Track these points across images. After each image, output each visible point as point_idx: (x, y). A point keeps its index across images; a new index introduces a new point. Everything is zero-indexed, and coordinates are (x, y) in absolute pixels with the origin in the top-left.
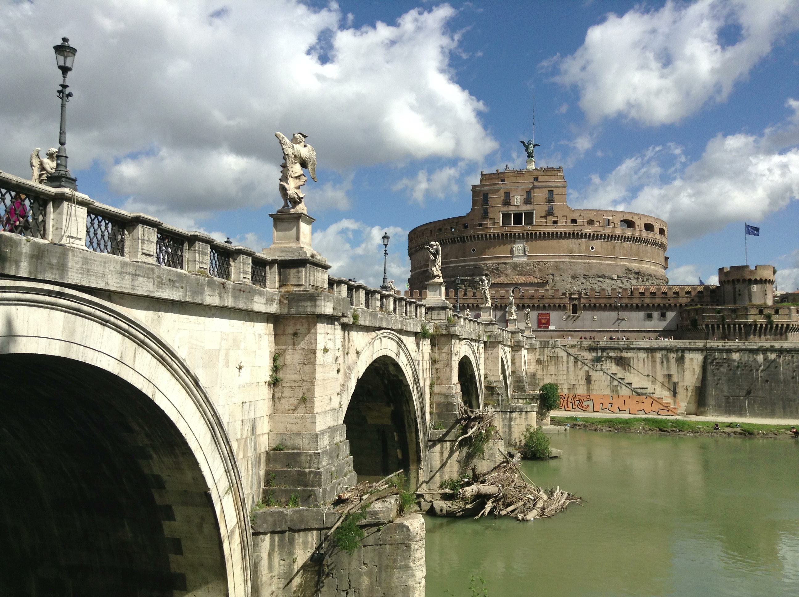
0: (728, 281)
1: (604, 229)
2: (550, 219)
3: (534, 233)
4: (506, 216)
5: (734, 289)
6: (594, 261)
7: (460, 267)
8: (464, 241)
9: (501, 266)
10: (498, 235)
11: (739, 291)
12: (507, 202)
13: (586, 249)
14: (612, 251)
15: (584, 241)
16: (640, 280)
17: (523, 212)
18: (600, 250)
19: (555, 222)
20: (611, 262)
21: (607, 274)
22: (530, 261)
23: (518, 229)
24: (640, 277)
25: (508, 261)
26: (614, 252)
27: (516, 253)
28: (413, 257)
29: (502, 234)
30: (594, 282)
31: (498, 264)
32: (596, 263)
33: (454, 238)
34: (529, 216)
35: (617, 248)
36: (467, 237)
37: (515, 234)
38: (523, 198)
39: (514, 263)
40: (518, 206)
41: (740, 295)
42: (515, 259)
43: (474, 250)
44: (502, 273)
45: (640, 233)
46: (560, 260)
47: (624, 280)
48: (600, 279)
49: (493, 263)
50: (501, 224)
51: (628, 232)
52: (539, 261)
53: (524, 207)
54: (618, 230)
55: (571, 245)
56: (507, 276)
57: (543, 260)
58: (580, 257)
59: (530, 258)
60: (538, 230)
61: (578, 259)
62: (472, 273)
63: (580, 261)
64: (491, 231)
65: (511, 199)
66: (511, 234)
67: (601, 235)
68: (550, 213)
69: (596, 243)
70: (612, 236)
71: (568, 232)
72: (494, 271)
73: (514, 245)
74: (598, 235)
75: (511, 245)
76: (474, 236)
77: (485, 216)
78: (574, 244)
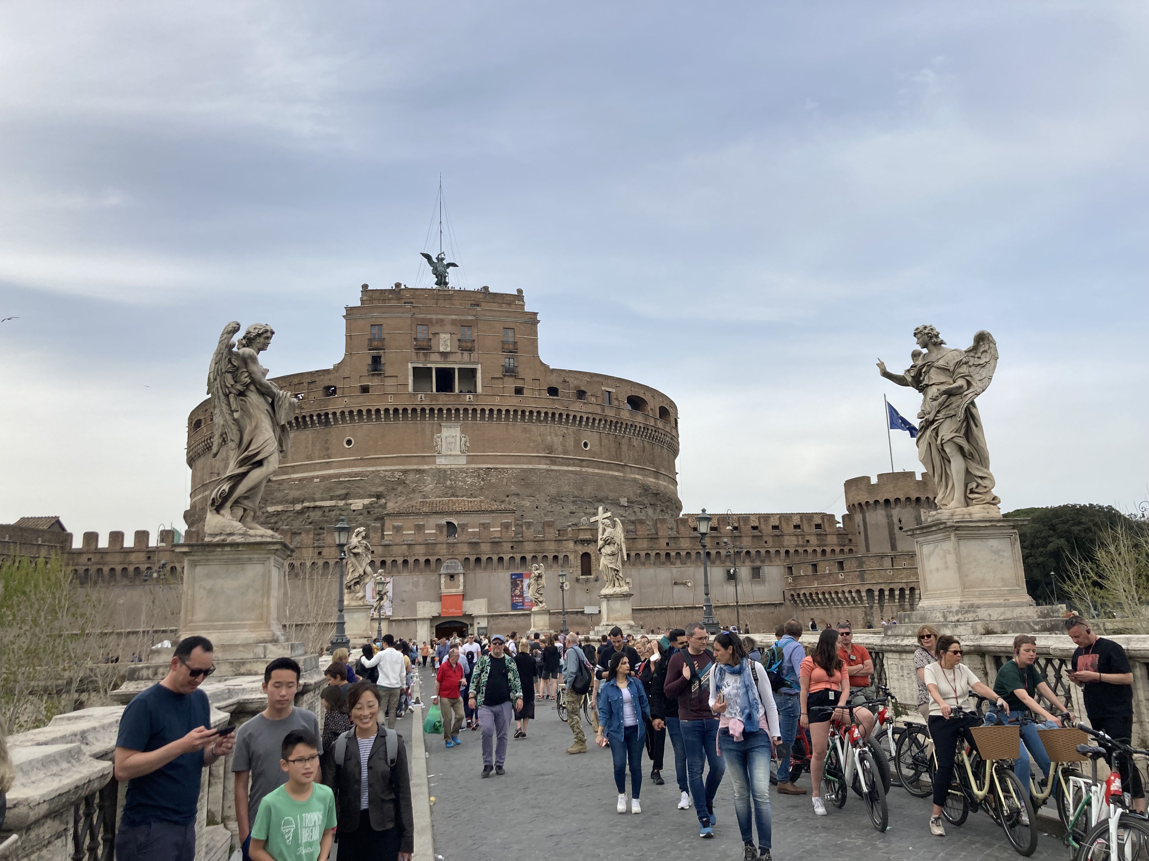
1: (603, 410)
2: (511, 384)
3: (479, 409)
4: (421, 374)
5: (889, 517)
6: (590, 470)
7: (316, 480)
8: (327, 423)
9: (411, 477)
10: (405, 410)
11: (900, 521)
12: (424, 349)
13: (575, 446)
14: (616, 451)
15: (571, 429)
16: (658, 510)
17: (456, 366)
18: (597, 448)
19: (519, 391)
20: (616, 474)
21: (612, 495)
22: (473, 466)
23: (444, 400)
24: (658, 503)
25: (426, 467)
26: (620, 453)
27: (443, 450)
29: (414, 410)
31: (405, 472)
32: (593, 474)
33: (304, 417)
34: (469, 375)
35: (624, 447)
36: (334, 414)
37: (440, 410)
38: (456, 337)
39: (439, 471)
40: (444, 355)
42: (441, 462)
43: (349, 442)
44: (414, 491)
45: (656, 424)
46: (531, 466)
47: (637, 509)
49: (393, 471)
50: (410, 388)
51: (639, 419)
52: (490, 466)
53: (457, 357)
54: (626, 413)
55: (549, 438)
56: (425, 497)
57: (498, 466)
58: (567, 462)
59: (471, 459)
60: (487, 403)
61: (562, 464)
62: (344, 492)
63: (565, 468)
64: (390, 403)
65: (430, 339)
66: (432, 410)
67: (600, 420)
68: (510, 372)
69: (590, 437)
70: (616, 424)
71: (543, 411)
72: (395, 487)
73: (440, 432)
74: (594, 419)
75: (433, 435)
76: (351, 412)
77: (376, 371)
78: (553, 434)
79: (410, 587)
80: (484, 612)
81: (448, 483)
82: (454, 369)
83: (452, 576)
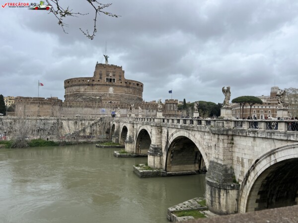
0: (169, 103)
1: (133, 86)
2: (120, 82)
4: (107, 79)
7: (91, 93)
8: (93, 85)
9: (105, 94)
11: (171, 106)
12: (108, 75)
15: (128, 89)
18: (132, 92)
20: (134, 95)
21: (133, 98)
23: (110, 83)
24: (140, 100)
25: (107, 93)
26: (135, 92)
29: (106, 85)
32: (131, 95)
33: (89, 84)
34: (114, 80)
38: (112, 74)
39: (109, 94)
42: (110, 92)
43: (96, 88)
45: (140, 87)
46: (122, 94)
47: (137, 100)
49: (103, 93)
51: (138, 87)
52: (117, 93)
53: (112, 77)
54: (136, 86)
56: (107, 97)
58: (127, 93)
59: (114, 92)
60: (117, 84)
62: (95, 96)
64: (103, 83)
66: (109, 85)
68: (120, 80)
69: (131, 90)
70: (135, 88)
71: (124, 86)
72: (103, 96)
75: (109, 88)
76: (97, 84)
77: (101, 78)
78: (126, 89)
79: (107, 110)
81: (111, 95)
82: (112, 79)
83: (113, 109)
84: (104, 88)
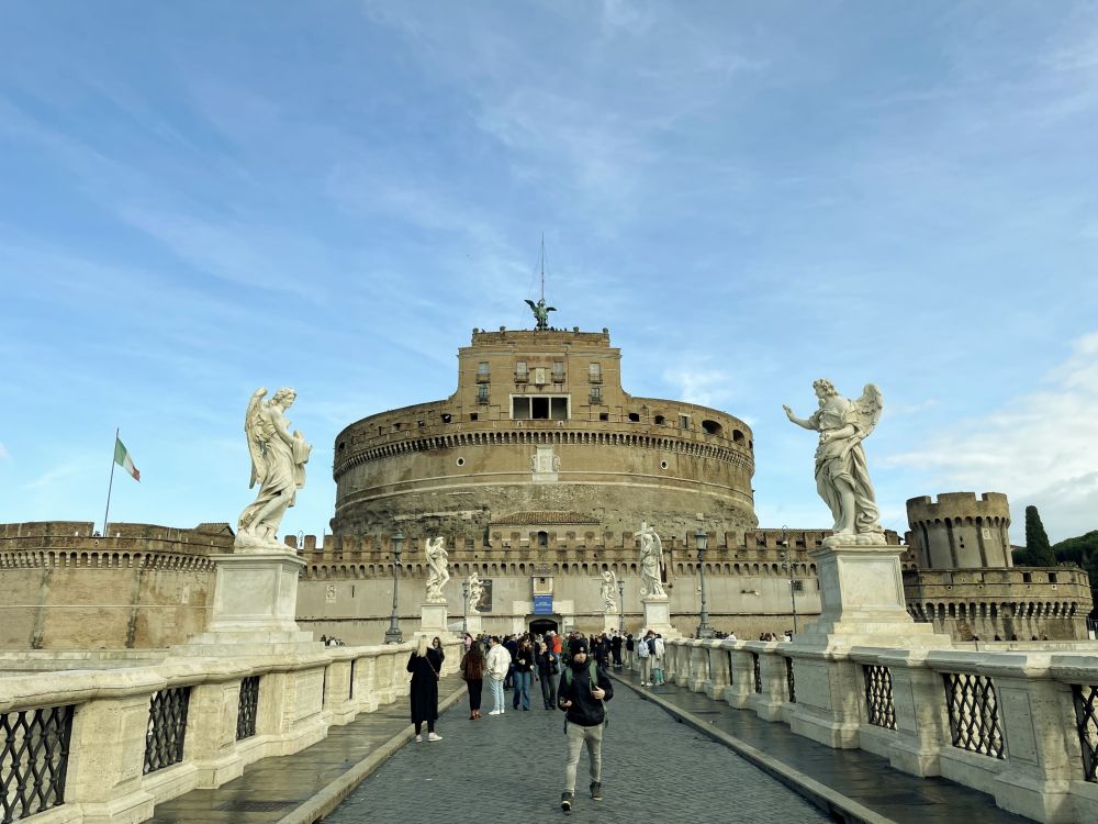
0: (937, 520)
1: (680, 434)
2: (597, 411)
3: (569, 432)
4: (520, 404)
5: (950, 535)
6: (669, 487)
7: (433, 494)
8: (443, 446)
9: (511, 491)
10: (506, 434)
11: (961, 539)
12: (522, 382)
13: (654, 466)
14: (693, 470)
15: (652, 452)
16: (734, 523)
17: (550, 396)
18: (675, 468)
19: (604, 417)
20: (693, 491)
21: (689, 510)
22: (564, 483)
23: (539, 425)
24: (733, 517)
25: (524, 483)
26: (697, 472)
27: (539, 468)
28: (342, 479)
29: (514, 434)
30: (671, 524)
31: (506, 487)
32: (672, 492)
33: (425, 441)
34: (561, 404)
35: (700, 467)
36: (449, 438)
37: (536, 434)
38: (549, 371)
39: (535, 487)
40: (540, 386)
41: (962, 546)
42: (537, 479)
43: (461, 462)
44: (513, 504)
45: (730, 445)
46: (614, 484)
47: (713, 522)
48: (679, 519)
49: (496, 487)
50: (511, 415)
51: (714, 441)
52: (579, 483)
53: (550, 388)
54: (701, 437)
55: (630, 458)
56: (522, 509)
57: (586, 483)
58: (646, 479)
59: (562, 477)
60: (576, 428)
61: (642, 482)
62: (456, 504)
63: (645, 485)
64: (495, 428)
65: (528, 374)
66: (529, 434)
67: (677, 443)
68: (595, 401)
69: (669, 456)
70: (692, 446)
71: (625, 434)
72: (498, 500)
73: (536, 453)
74: (671, 442)
75: (530, 454)
76: (462, 436)
77: (483, 401)
78: (634, 455)
79: (508, 587)
80: (571, 611)
81: (543, 497)
82: (547, 399)
83: (543, 580)
84: (503, 451)
